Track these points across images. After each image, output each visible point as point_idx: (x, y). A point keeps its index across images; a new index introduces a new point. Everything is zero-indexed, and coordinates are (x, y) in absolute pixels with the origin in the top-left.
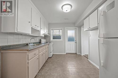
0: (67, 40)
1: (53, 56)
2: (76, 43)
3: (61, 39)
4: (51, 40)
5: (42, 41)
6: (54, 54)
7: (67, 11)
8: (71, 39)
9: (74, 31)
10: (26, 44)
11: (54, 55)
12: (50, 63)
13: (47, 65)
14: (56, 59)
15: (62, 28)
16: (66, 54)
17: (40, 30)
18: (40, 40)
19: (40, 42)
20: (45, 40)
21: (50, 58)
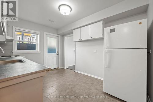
0: (46, 51)
2: (58, 54)
7: (65, 13)
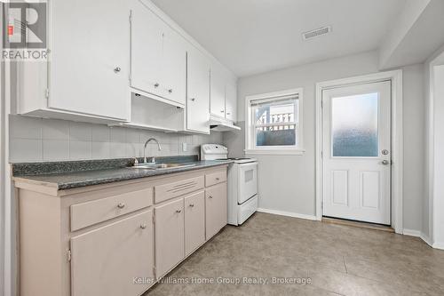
1: (252, 221)
2: (388, 163)
3: (293, 143)
4: (249, 148)
5: (207, 152)
6: (260, 210)
8: (352, 145)
9: (375, 95)
10: (124, 160)
11: (257, 217)
12: (225, 252)
13: (206, 257)
14: (259, 239)
15: (299, 90)
16: (319, 218)
17: (184, 107)
18: (199, 149)
19: (197, 158)
20: (222, 150)
21: (232, 229)
